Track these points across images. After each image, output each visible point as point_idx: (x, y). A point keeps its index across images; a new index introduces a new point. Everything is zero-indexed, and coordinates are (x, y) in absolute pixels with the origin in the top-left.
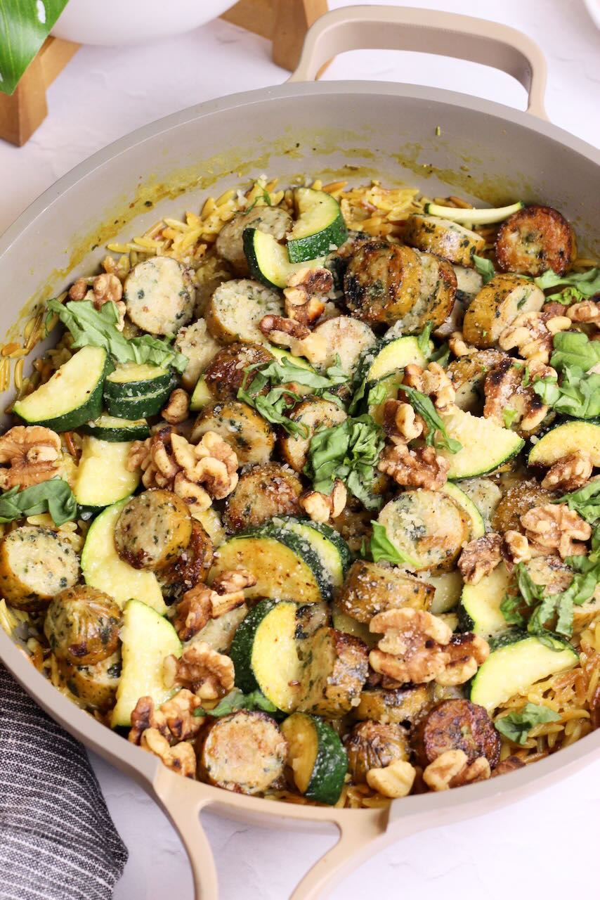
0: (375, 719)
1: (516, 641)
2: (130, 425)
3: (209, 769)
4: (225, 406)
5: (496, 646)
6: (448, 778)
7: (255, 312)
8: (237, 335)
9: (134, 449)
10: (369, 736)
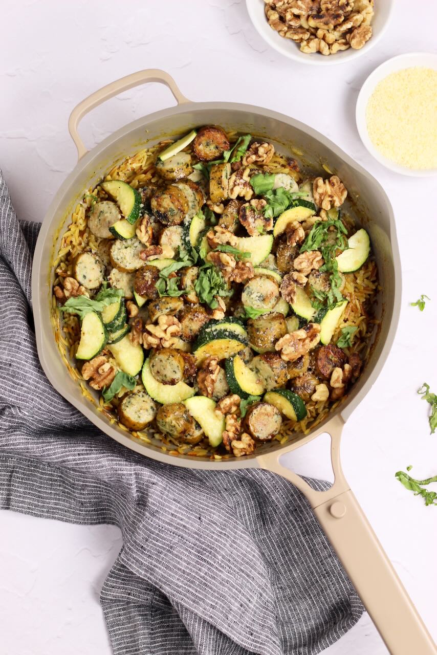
0: (298, 376)
1: (325, 314)
2: (124, 330)
3: (258, 437)
4: (160, 304)
5: (320, 320)
6: (341, 381)
7: (132, 253)
8: (135, 268)
9: (131, 338)
10: (301, 384)
